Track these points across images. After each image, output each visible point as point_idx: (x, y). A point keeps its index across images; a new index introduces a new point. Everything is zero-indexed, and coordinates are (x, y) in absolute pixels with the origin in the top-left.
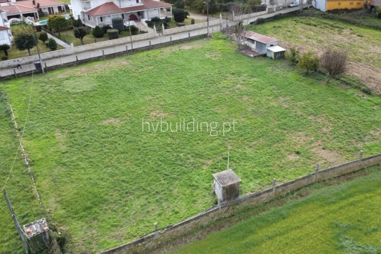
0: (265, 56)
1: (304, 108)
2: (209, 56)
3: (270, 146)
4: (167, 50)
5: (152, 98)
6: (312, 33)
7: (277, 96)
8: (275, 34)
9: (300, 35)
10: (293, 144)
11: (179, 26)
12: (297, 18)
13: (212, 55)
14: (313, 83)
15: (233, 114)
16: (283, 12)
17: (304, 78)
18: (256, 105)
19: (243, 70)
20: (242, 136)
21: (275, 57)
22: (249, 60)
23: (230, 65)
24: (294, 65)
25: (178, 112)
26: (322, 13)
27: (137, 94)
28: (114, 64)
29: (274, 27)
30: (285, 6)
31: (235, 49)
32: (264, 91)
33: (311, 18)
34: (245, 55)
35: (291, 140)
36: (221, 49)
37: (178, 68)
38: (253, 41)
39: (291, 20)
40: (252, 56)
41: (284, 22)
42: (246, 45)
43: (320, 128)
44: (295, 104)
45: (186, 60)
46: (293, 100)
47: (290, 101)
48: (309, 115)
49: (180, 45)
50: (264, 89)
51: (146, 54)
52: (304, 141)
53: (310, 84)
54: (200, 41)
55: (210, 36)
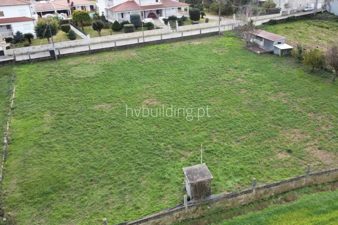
0: (272, 53)
1: (304, 104)
2: (216, 52)
3: (260, 141)
4: (177, 44)
5: (150, 86)
6: (324, 35)
7: (277, 91)
8: (286, 34)
9: (311, 36)
10: (286, 142)
11: (193, 24)
12: (311, 21)
13: (219, 51)
14: (317, 80)
15: (227, 106)
16: (296, 15)
17: (309, 75)
18: (253, 99)
19: (247, 66)
20: (231, 129)
21: (282, 54)
22: (255, 56)
23: (236, 60)
24: (300, 63)
25: (171, 101)
26: (335, 17)
27: (136, 83)
28: (123, 55)
29: (286, 28)
30: (298, 10)
31: (243, 46)
32: (264, 85)
33: (324, 21)
34: (252, 51)
35: (284, 137)
36: (229, 46)
37: (183, 60)
38: (261, 38)
39: (303, 22)
40: (259, 52)
41: (297, 24)
42: (254, 43)
43: (318, 126)
44: (295, 100)
45: (193, 54)
46: (294, 96)
47: (290, 97)
48: (309, 112)
49: (191, 41)
50: (264, 84)
51: (156, 47)
52: (299, 139)
53: (315, 82)
54: (211, 38)
55: (221, 34)
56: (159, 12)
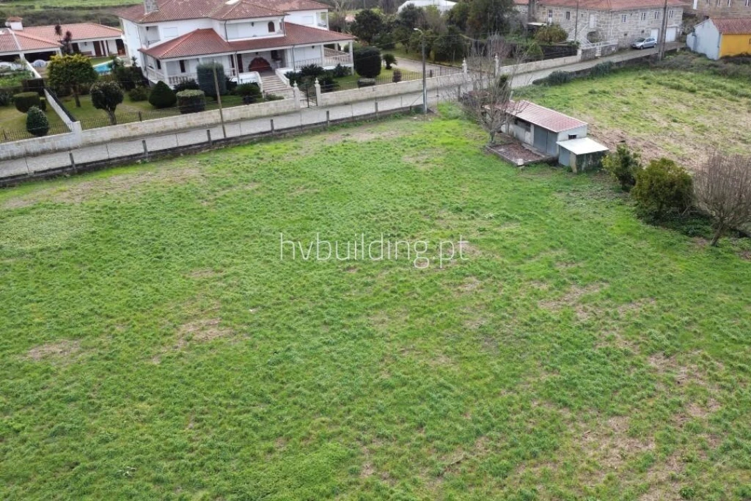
0: (554, 163)
1: (637, 325)
2: (412, 161)
3: (503, 473)
4: (313, 143)
5: (211, 275)
6: (683, 109)
7: (564, 283)
8: (591, 108)
9: (653, 112)
10: (583, 470)
11: (361, 85)
12: (651, 74)
13: (419, 158)
14: (671, 244)
15: (420, 340)
16: (615, 59)
17: (648, 227)
18: (495, 310)
19: (487, 201)
20: (421, 426)
21: (579, 167)
22: (512, 172)
23: (459, 185)
24: (626, 190)
25: (260, 325)
26: (711, 62)
27: (177, 263)
28: (161, 175)
29: (591, 92)
30: (622, 45)
31: (482, 143)
32: (529, 263)
33: (682, 73)
34: (503, 159)
35: (578, 450)
36: (447, 144)
37: (321, 189)
38: (527, 125)
39: (634, 77)
40: (520, 162)
41: (617, 81)
42: (512, 135)
43: (680, 405)
44: (610, 311)
45: (350, 169)
46: (609, 296)
47: (598, 301)
48: (651, 353)
49: (349, 131)
50: (530, 258)
51: (257, 151)
52: (624, 458)
53: (665, 248)
54: (403, 123)
55: (429, 111)
56: (278, 57)
